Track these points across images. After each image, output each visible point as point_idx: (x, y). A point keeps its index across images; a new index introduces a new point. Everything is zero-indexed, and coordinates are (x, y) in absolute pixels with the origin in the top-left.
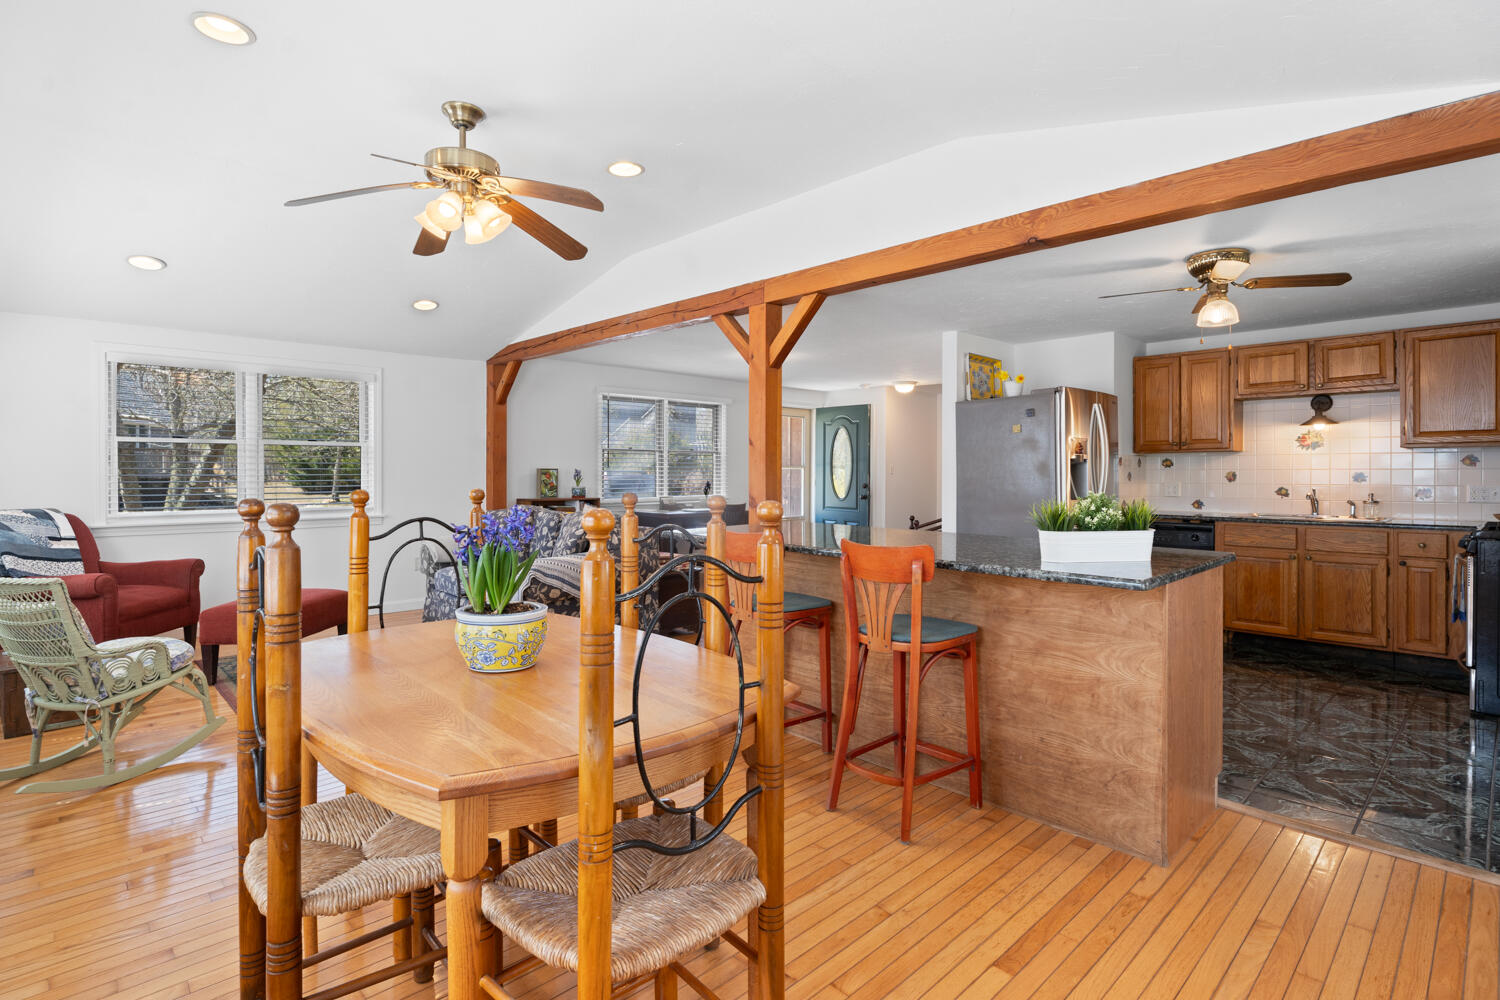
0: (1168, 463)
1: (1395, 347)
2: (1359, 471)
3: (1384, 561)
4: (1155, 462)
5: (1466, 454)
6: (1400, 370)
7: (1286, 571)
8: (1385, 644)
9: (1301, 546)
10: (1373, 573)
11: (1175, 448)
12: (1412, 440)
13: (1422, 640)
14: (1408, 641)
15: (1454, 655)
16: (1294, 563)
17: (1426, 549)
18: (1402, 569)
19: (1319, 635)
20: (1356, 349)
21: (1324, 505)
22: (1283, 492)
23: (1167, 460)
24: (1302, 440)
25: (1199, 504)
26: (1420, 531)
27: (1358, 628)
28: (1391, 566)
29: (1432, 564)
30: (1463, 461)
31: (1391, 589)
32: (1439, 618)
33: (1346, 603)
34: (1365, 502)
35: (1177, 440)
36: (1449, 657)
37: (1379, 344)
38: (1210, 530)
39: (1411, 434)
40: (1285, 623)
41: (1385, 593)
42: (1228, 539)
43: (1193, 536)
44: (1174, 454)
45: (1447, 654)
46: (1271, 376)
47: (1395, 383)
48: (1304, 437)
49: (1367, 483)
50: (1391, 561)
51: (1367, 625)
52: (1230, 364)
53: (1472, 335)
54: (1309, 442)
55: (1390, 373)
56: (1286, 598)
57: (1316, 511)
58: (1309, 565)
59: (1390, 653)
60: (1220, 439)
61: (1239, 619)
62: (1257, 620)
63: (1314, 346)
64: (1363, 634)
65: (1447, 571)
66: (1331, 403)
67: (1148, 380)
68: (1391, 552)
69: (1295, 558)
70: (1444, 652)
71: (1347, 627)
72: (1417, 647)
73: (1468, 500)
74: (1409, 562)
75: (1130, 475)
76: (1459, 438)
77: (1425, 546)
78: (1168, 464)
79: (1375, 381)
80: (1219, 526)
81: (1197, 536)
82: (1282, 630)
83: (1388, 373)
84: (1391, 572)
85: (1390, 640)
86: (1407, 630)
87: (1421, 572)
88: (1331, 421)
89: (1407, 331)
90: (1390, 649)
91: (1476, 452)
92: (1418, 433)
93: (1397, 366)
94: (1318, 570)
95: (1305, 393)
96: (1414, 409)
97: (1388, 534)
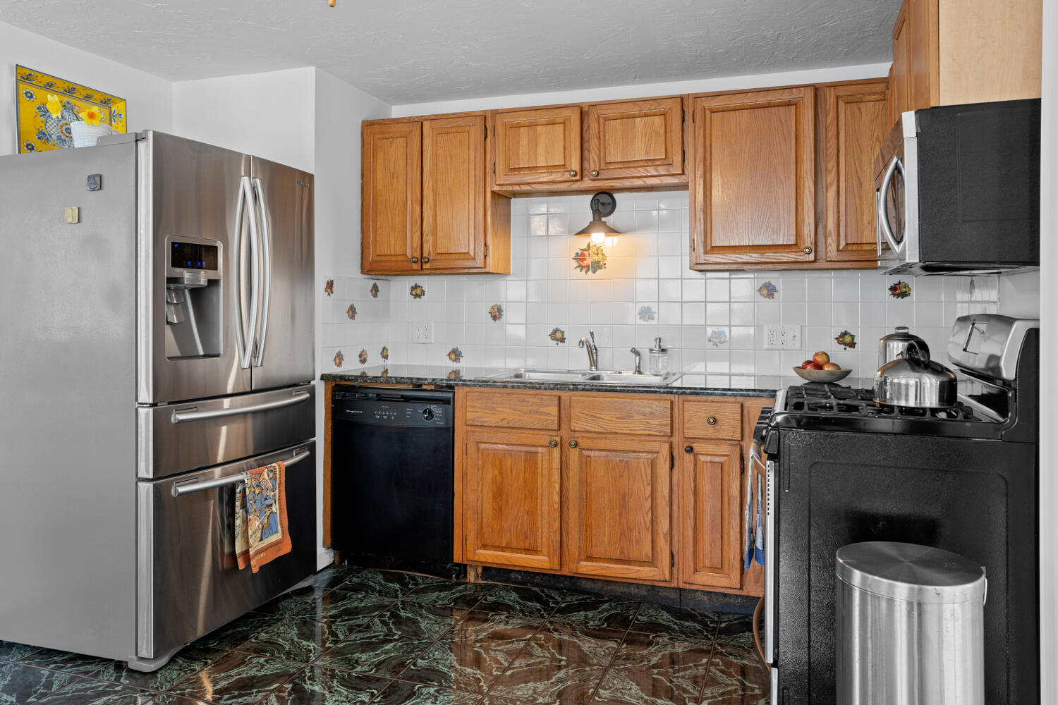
0: (419, 291)
1: (683, 121)
2: (646, 305)
3: (667, 446)
4: (399, 288)
5: (763, 282)
6: (689, 155)
7: (546, 465)
8: (667, 577)
9: (564, 427)
10: (653, 464)
11: (415, 266)
12: (702, 258)
13: (713, 569)
14: (695, 571)
15: (751, 590)
16: (556, 452)
17: (717, 427)
18: (689, 458)
19: (587, 568)
20: (638, 120)
21: (604, 357)
22: (559, 335)
23: (416, 287)
24: (580, 257)
25: (456, 355)
26: (710, 398)
27: (634, 554)
28: (675, 453)
29: (724, 449)
30: (760, 290)
31: (675, 488)
32: (732, 533)
33: (621, 515)
34: (651, 350)
35: (418, 255)
36: (744, 593)
37: (664, 115)
38: (447, 402)
39: (702, 250)
40: (545, 550)
41: (667, 499)
42: (470, 416)
43: (425, 412)
44: (425, 278)
45: (741, 588)
46: (536, 159)
47: (683, 173)
48: (582, 255)
49: (655, 322)
50: (675, 446)
51: (647, 548)
52: (485, 138)
53: (769, 106)
54: (588, 261)
55: (677, 158)
56: (545, 508)
57: (596, 366)
58: (574, 455)
59: (673, 588)
60: (472, 253)
61: (485, 547)
62: (508, 548)
63: (587, 113)
64: (642, 563)
65: (742, 459)
66: (613, 205)
67: (380, 155)
68: (676, 433)
69: (556, 445)
70: (738, 586)
71: (622, 552)
72: (707, 580)
73: (766, 346)
74: (698, 447)
75: (352, 311)
76: (755, 257)
77: (715, 421)
78: (417, 292)
79: (660, 168)
80: (460, 393)
81: (431, 413)
82: (540, 561)
83: (675, 158)
84: (676, 463)
85: (675, 570)
86: (695, 552)
87: (711, 462)
88: (613, 231)
89: (697, 97)
90: (674, 585)
91: (776, 279)
92: (709, 248)
93: (686, 148)
94: (585, 462)
95: (576, 186)
96: (705, 212)
97: (672, 402)
